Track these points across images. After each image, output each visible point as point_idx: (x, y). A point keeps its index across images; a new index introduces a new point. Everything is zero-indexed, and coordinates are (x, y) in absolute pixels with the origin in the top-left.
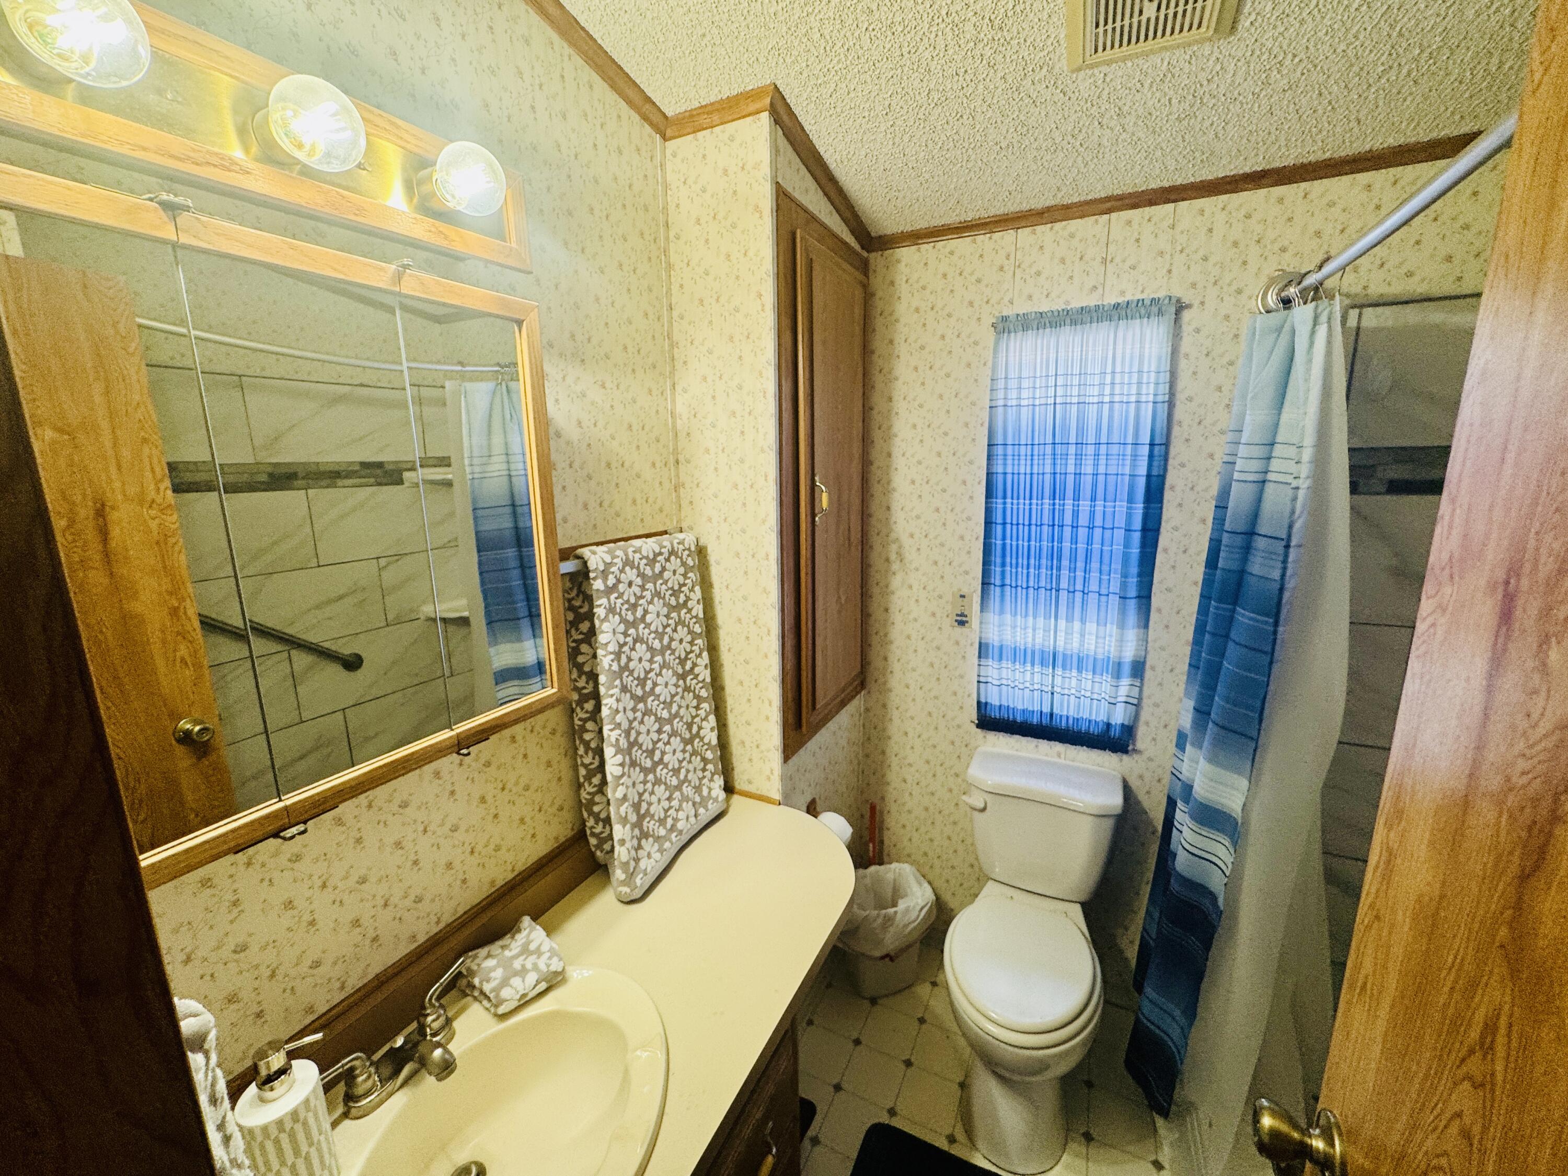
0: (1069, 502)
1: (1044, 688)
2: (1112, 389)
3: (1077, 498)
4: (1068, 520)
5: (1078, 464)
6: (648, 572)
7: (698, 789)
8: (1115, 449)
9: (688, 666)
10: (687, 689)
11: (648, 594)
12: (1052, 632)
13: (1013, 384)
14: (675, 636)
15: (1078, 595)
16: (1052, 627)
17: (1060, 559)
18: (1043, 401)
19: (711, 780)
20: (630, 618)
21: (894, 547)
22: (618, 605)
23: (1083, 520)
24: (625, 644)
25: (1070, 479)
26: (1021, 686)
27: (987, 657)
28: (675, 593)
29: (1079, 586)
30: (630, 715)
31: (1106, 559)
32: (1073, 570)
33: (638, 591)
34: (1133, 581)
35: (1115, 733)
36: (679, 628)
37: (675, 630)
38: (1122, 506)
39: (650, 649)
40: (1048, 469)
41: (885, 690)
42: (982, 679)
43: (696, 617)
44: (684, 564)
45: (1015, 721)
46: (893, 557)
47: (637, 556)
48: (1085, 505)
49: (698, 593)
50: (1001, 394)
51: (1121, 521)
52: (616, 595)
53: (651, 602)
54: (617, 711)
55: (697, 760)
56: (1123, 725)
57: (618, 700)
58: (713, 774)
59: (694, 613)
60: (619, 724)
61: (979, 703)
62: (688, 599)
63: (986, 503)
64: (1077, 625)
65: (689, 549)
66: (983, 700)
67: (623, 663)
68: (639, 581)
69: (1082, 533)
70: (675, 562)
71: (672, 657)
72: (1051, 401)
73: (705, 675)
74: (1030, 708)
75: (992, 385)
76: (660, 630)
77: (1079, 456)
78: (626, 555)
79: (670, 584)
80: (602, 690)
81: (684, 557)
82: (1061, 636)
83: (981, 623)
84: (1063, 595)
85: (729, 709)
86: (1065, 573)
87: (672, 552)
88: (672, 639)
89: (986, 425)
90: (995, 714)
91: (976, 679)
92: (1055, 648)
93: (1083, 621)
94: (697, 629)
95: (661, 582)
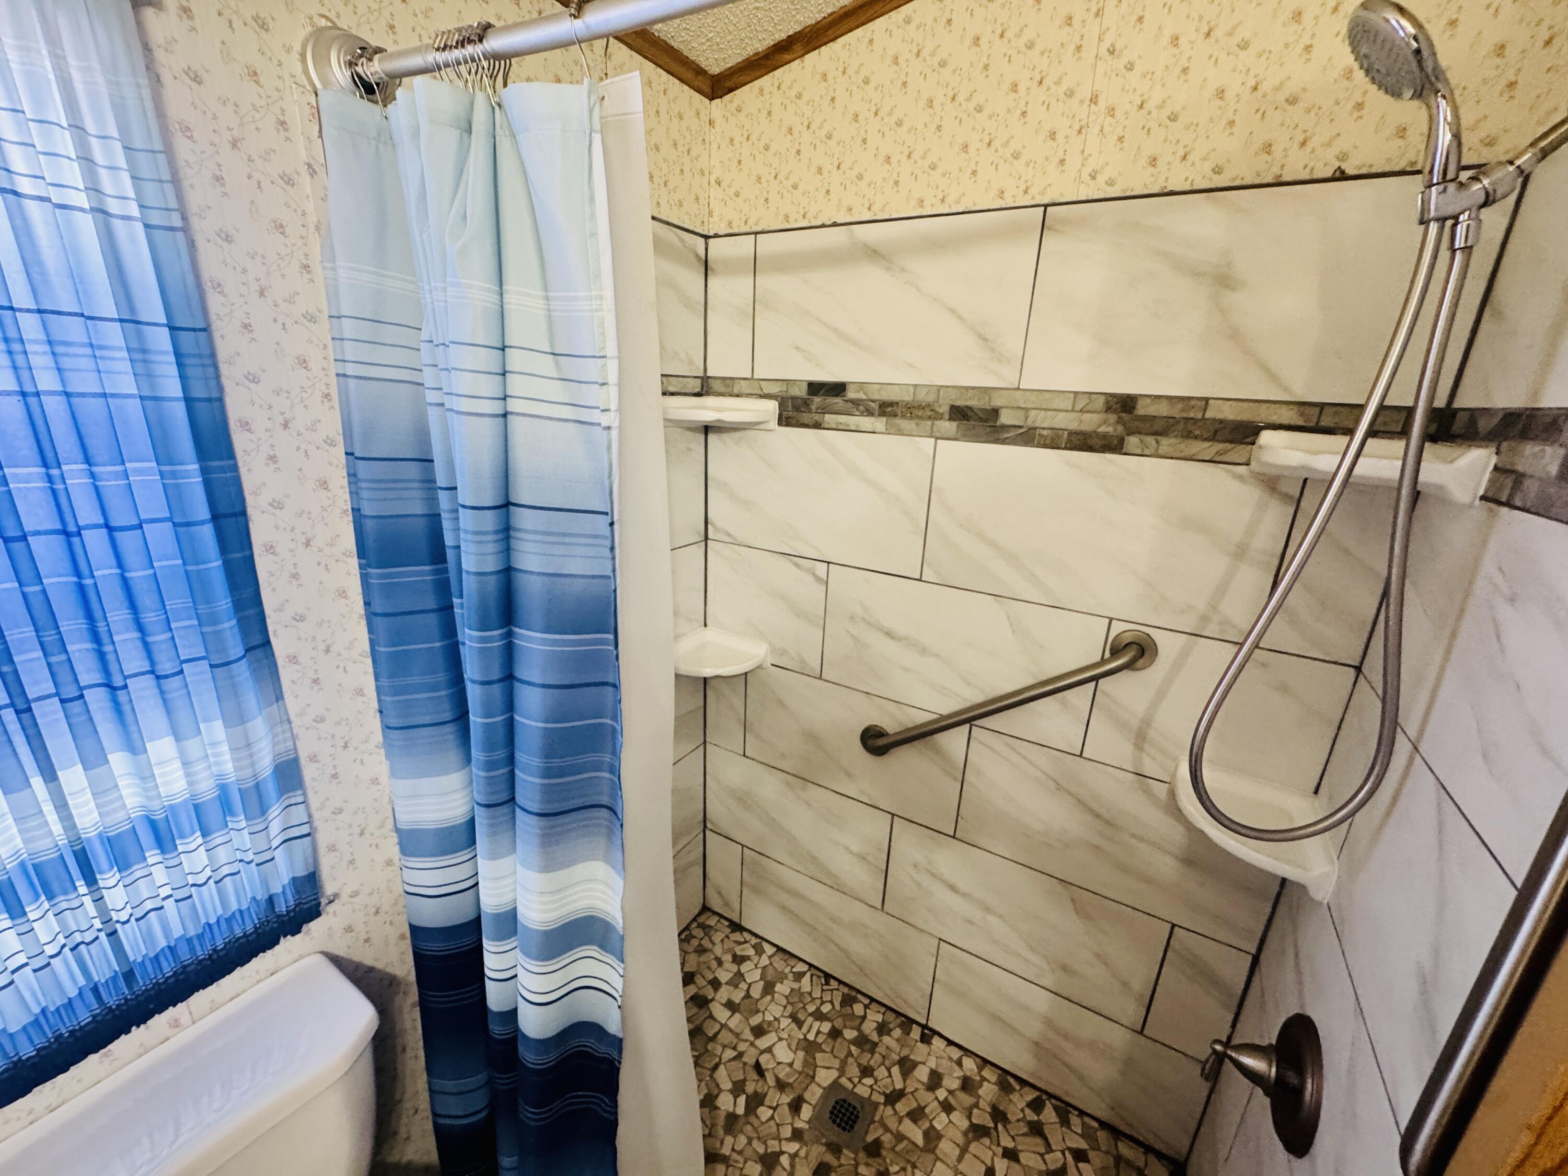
1: (79, 938)
8: (69, 329)
12: (49, 810)
15: (96, 697)
16: (45, 798)
23: (37, 517)
29: (89, 678)
32: (56, 646)
35: (287, 901)
38: (144, 472)
51: (153, 505)
69: (48, 550)
82: (82, 805)
84: (48, 714)
92: (73, 837)
93: (133, 747)
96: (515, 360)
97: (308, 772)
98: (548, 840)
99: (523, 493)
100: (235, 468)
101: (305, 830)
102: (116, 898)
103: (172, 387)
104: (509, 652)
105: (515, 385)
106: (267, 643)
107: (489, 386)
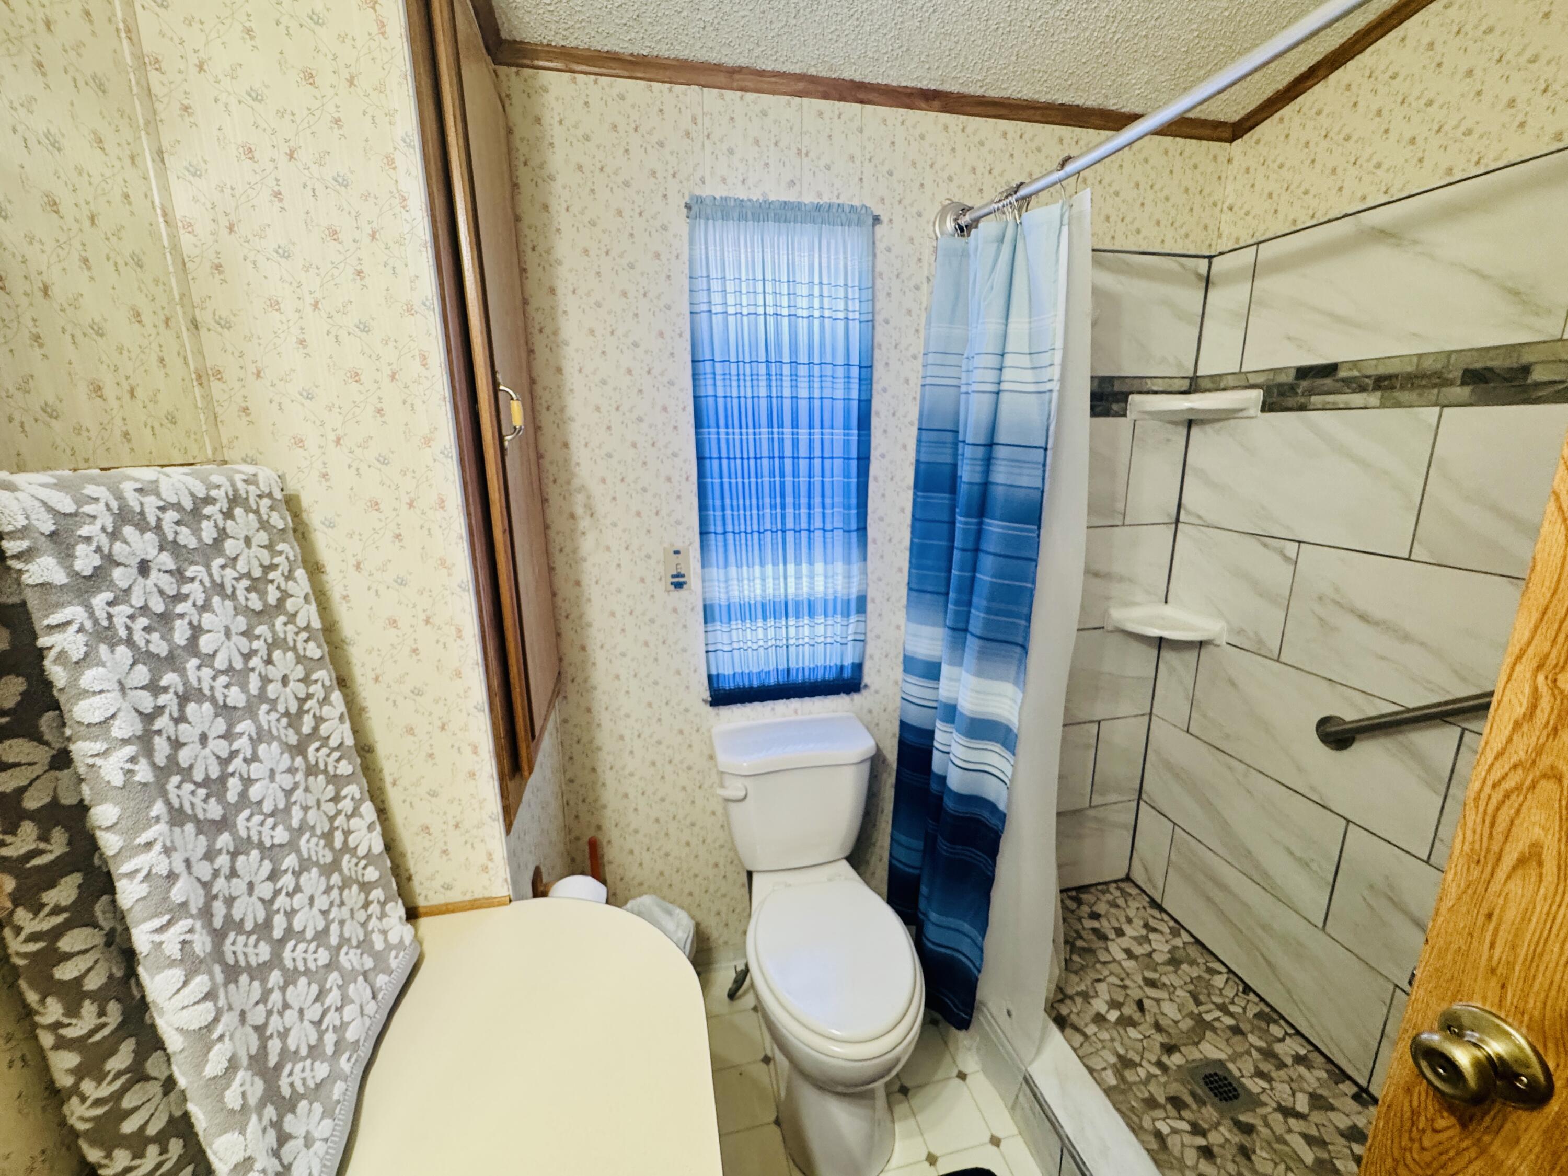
0: (787, 430)
1: (778, 643)
2: (821, 302)
3: (795, 424)
4: (788, 452)
5: (795, 387)
6: (186, 537)
7: (365, 945)
8: (828, 370)
9: (307, 725)
10: (312, 770)
11: (195, 591)
12: (782, 580)
13: (716, 285)
14: (271, 672)
15: (804, 534)
16: (782, 573)
17: (783, 496)
18: (752, 309)
19: (383, 915)
20: (159, 646)
22: (120, 622)
23: (803, 451)
24: (159, 710)
25: (787, 403)
26: (755, 646)
27: (713, 621)
28: (257, 585)
29: (804, 525)
30: (204, 870)
31: (828, 492)
32: (797, 506)
33: (169, 584)
35: (847, 674)
36: (277, 655)
37: (269, 661)
38: (839, 432)
39: (224, 710)
40: (763, 392)
42: (711, 648)
43: (307, 628)
44: (264, 525)
45: (751, 688)
47: (151, 503)
48: (803, 432)
49: (301, 584)
50: (702, 296)
51: (838, 451)
52: (107, 595)
53: (205, 607)
54: (172, 877)
55: (353, 895)
56: (852, 664)
57: (168, 851)
58: (383, 904)
59: (301, 621)
60: (184, 905)
61: (710, 677)
62: (285, 595)
63: (697, 433)
64: (805, 566)
65: (270, 495)
66: (714, 672)
67: (160, 760)
68: (167, 560)
69: (803, 464)
70: (243, 522)
71: (274, 716)
72: (761, 310)
73: (342, 733)
74: (766, 669)
75: (691, 284)
76: (238, 664)
77: (794, 376)
79: (242, 566)
81: (264, 510)
82: (791, 581)
83: (703, 581)
84: (790, 536)
86: (790, 511)
87: (235, 500)
88: (265, 681)
89: (688, 335)
90: (729, 685)
91: (703, 649)
92: (786, 596)
93: (811, 562)
94: (314, 651)
95: (221, 561)
96: (1009, 360)
97: (870, 607)
98: (983, 655)
99: (1001, 437)
100: (869, 435)
101: (862, 637)
102: (792, 631)
103: (855, 394)
104: (979, 534)
105: (1007, 374)
106: (865, 529)
107: (991, 376)
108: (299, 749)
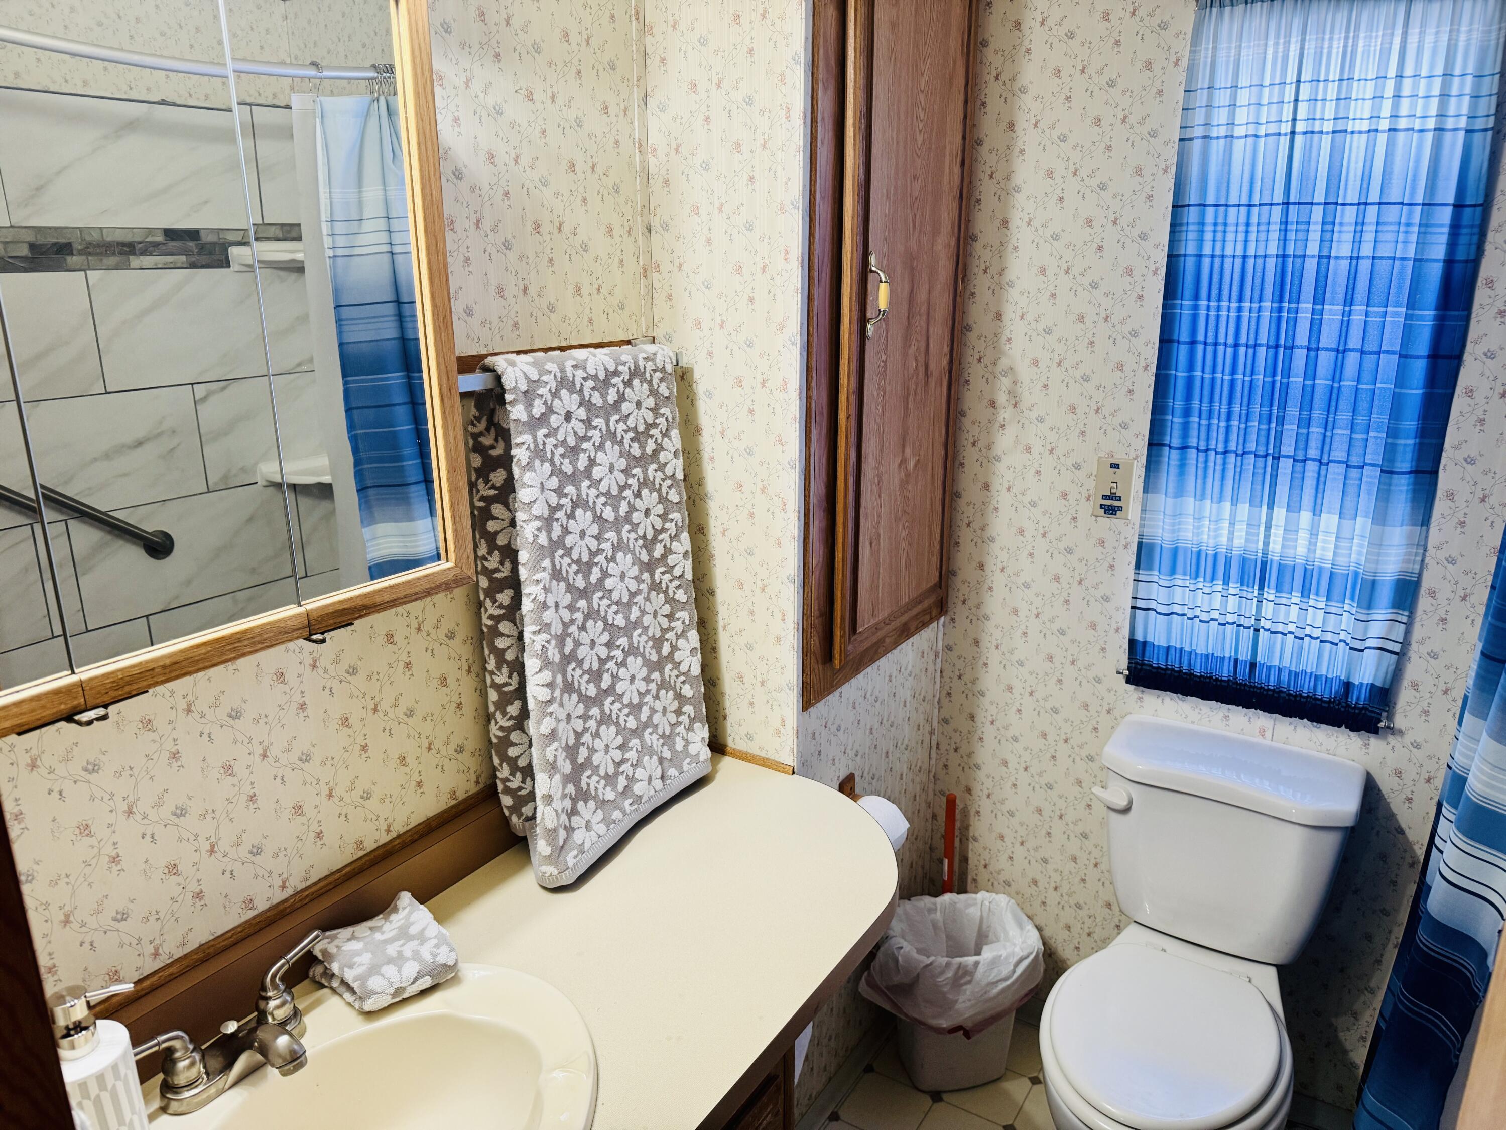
0: (1306, 306)
1: (1242, 621)
2: (1396, 106)
3: (1319, 299)
4: (1302, 338)
5: (1327, 238)
6: (597, 399)
7: (668, 739)
8: (1391, 214)
9: (658, 551)
10: (655, 587)
11: (596, 435)
12: (1262, 529)
13: (1222, 98)
14: (638, 503)
15: (1312, 466)
16: (1263, 520)
17: (1283, 405)
18: (1272, 128)
19: (690, 729)
20: (568, 468)
21: (1005, 383)
22: (549, 448)
23: (1329, 338)
24: (559, 507)
25: (1311, 266)
26: (1204, 617)
27: (1150, 568)
28: (639, 437)
29: (1313, 452)
30: (566, 615)
31: (1363, 406)
32: (1305, 423)
33: (581, 429)
34: (1407, 444)
35: (1359, 698)
36: (645, 492)
37: (638, 495)
38: (1396, 315)
39: (599, 519)
40: (1273, 249)
41: (978, 617)
42: (1140, 604)
43: (673, 476)
44: (653, 392)
45: (1190, 675)
46: (1002, 398)
47: (580, 374)
48: (1333, 312)
49: (675, 441)
50: (1199, 117)
51: (1392, 340)
52: (545, 431)
53: (600, 447)
54: (545, 605)
55: (668, 697)
56: (1373, 685)
57: (546, 590)
58: (693, 721)
59: (669, 471)
60: (548, 625)
61: (1132, 642)
62: (659, 448)
63: (1165, 307)
64: (1305, 517)
65: (663, 369)
66: (1139, 637)
67: (555, 537)
68: (582, 413)
69: (1325, 359)
70: (639, 390)
71: (633, 536)
72: (1286, 128)
73: (685, 568)
74: (1218, 654)
75: (1186, 100)
76: (615, 492)
77: (1329, 225)
78: (563, 371)
79: (631, 423)
80: (523, 573)
81: (655, 381)
82: (1277, 534)
83: (1143, 510)
84: (1286, 465)
85: (721, 623)
86: (1291, 428)
87: (635, 373)
88: (632, 509)
89: (1173, 170)
90: (1157, 661)
91: (1129, 603)
92: (1265, 554)
93: (1317, 511)
94: (673, 496)
95: (617, 417)
100: (1466, 319)
101: (1397, 648)
102: (1268, 609)
103: (1438, 252)
106: (1434, 473)
108: (649, 567)
